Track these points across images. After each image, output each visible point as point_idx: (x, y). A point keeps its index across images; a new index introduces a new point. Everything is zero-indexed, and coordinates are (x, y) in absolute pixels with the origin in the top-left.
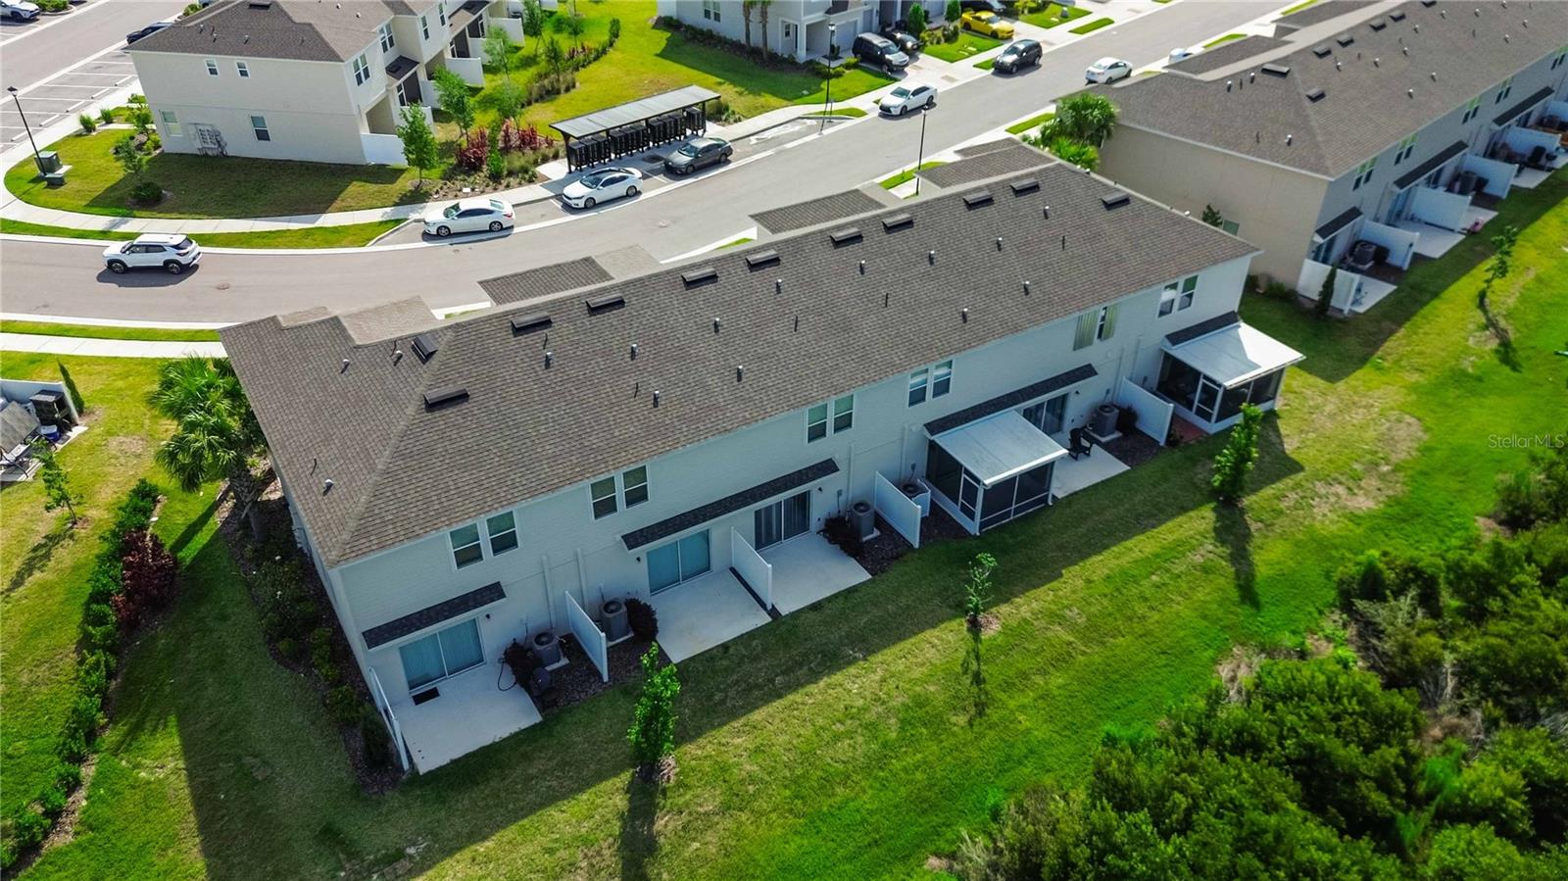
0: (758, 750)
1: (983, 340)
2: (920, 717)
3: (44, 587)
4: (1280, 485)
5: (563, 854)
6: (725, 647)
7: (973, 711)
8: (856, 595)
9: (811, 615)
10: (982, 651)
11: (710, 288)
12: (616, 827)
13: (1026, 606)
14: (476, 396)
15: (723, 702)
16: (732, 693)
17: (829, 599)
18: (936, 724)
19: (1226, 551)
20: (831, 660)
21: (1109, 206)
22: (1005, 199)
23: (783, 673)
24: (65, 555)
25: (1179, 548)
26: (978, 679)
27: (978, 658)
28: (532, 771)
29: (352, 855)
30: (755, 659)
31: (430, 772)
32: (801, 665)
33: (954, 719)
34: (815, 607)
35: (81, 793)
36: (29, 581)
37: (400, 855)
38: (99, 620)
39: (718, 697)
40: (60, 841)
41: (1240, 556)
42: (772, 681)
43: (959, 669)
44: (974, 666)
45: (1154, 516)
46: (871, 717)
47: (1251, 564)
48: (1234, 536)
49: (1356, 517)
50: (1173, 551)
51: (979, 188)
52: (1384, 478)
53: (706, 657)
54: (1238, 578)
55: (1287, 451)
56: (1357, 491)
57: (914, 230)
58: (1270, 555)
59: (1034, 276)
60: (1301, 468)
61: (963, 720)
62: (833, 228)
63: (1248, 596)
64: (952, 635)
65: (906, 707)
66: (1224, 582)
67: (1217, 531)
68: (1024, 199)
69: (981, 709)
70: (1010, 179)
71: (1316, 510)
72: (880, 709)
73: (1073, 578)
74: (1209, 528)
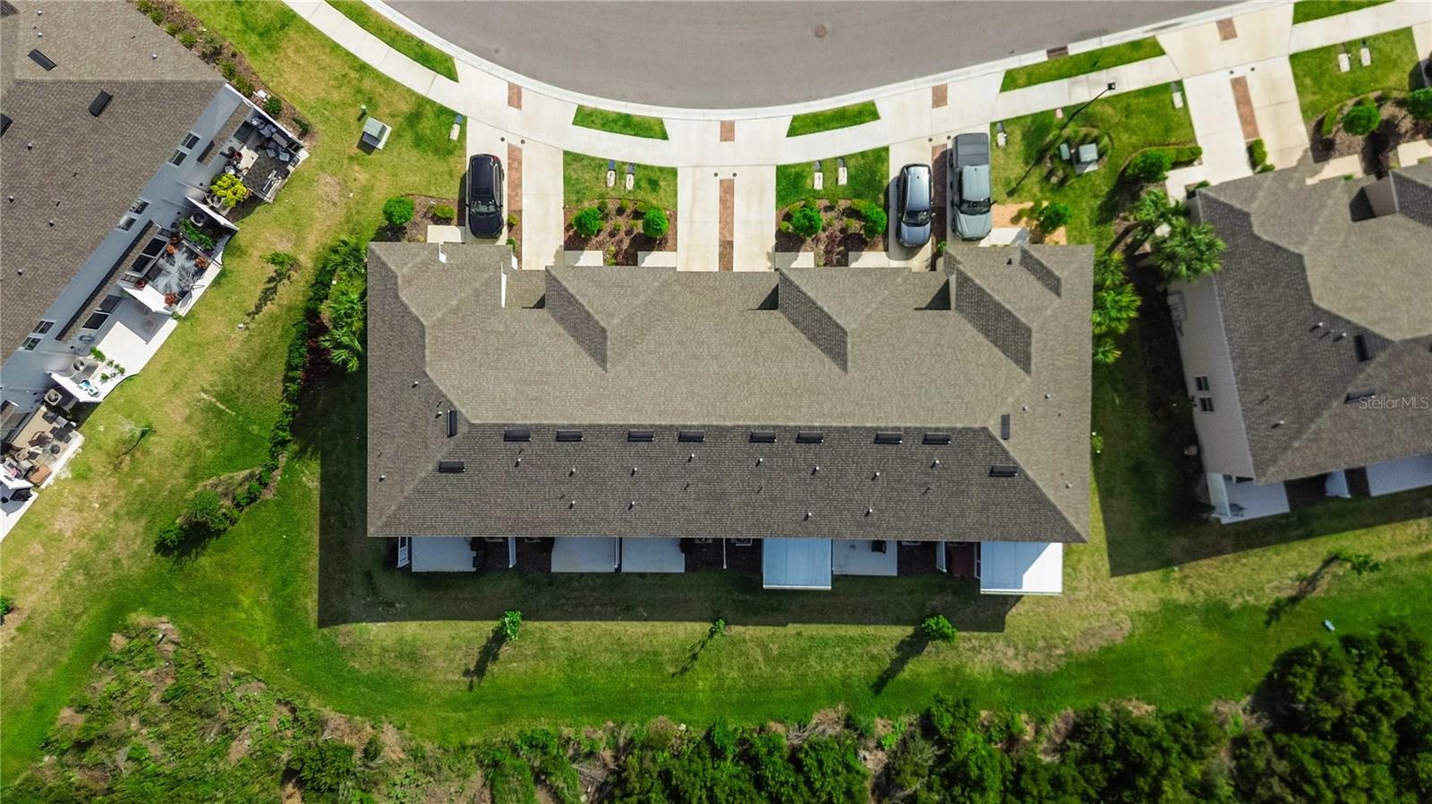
0: (565, 639)
2: (652, 659)
3: (273, 318)
4: (976, 634)
5: (457, 641)
6: (582, 575)
7: (679, 670)
8: (669, 579)
9: (637, 579)
10: (708, 643)
12: (484, 642)
13: (751, 632)
14: (468, 470)
15: (563, 605)
16: (570, 602)
17: (652, 574)
18: (657, 666)
19: (895, 655)
20: (628, 611)
21: (994, 473)
22: (911, 444)
23: (602, 606)
24: (284, 289)
25: (876, 639)
26: (694, 657)
27: (702, 647)
28: (461, 596)
29: (375, 594)
30: (593, 590)
31: (416, 573)
32: (613, 605)
33: (668, 668)
34: (641, 575)
35: (278, 472)
36: (265, 309)
37: (392, 605)
38: (293, 380)
39: (562, 601)
40: (268, 495)
41: (898, 664)
42: (593, 606)
43: (688, 648)
44: (697, 649)
45: (876, 614)
46: (627, 649)
47: (902, 668)
48: (910, 649)
49: (1000, 671)
50: (865, 640)
51: (898, 429)
52: (1049, 656)
53: (569, 577)
54: (885, 672)
55: (1010, 613)
56: (1020, 657)
57: (818, 446)
58: (920, 668)
59: (883, 505)
60: (1002, 631)
61: (672, 670)
62: (758, 427)
63: (879, 686)
64: (700, 628)
65: (648, 653)
66: (875, 670)
67: (903, 642)
68: (927, 448)
69: (685, 670)
70: (930, 429)
71: (980, 656)
72: (635, 648)
73: (792, 629)
74: (900, 639)
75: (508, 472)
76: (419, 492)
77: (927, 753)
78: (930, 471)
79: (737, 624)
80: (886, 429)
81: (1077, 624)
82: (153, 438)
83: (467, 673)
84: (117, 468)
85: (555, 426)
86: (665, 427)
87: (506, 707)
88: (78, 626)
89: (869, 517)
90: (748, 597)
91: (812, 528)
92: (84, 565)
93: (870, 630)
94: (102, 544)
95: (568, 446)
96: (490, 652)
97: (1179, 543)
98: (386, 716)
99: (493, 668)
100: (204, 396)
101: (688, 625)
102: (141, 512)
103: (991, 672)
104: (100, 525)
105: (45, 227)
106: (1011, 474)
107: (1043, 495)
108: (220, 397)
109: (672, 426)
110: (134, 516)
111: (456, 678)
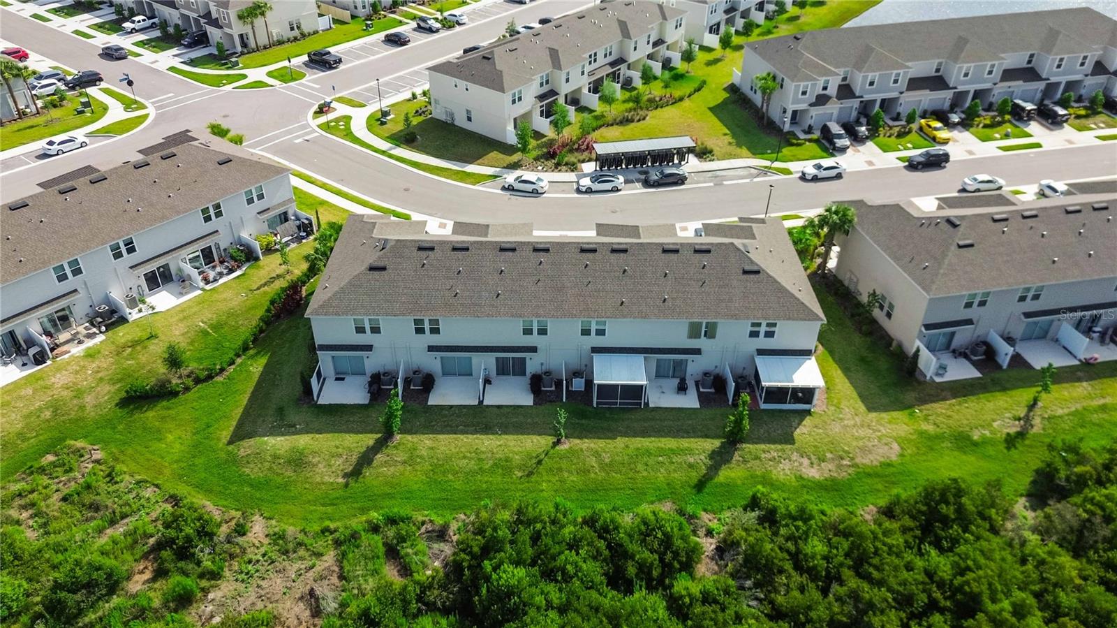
0: (432, 448)
1: (624, 316)
2: (504, 466)
3: (265, 293)
4: (772, 446)
5: (340, 450)
6: (451, 407)
7: (526, 473)
8: (520, 409)
9: (495, 409)
10: (551, 453)
11: (511, 254)
12: (363, 450)
13: (586, 444)
14: (389, 270)
15: (434, 426)
16: (439, 423)
17: (507, 406)
18: (507, 470)
19: (709, 463)
20: (487, 429)
21: (745, 272)
22: (686, 254)
23: (465, 426)
25: (690, 451)
26: (539, 462)
27: (546, 455)
28: (351, 419)
29: (282, 419)
30: (458, 416)
31: (323, 405)
32: (473, 426)
33: (516, 472)
34: (499, 407)
35: (233, 367)
36: (263, 289)
37: (294, 426)
38: (269, 311)
39: (433, 422)
40: (219, 379)
41: (714, 468)
42: (457, 427)
43: (534, 455)
44: (542, 457)
46: (483, 456)
47: (716, 473)
48: (720, 458)
49: (801, 477)
50: (683, 452)
51: (677, 244)
52: (839, 467)
53: (441, 408)
54: (704, 476)
55: (795, 433)
56: (815, 466)
57: (625, 255)
58: (729, 474)
59: (675, 295)
60: (793, 443)
61: (520, 474)
62: (585, 243)
63: (700, 486)
64: (544, 441)
65: (501, 459)
66: (695, 476)
67: (713, 452)
68: (697, 255)
69: (530, 474)
70: (697, 244)
71: (781, 465)
72: (490, 455)
73: (620, 442)
74: (711, 449)
75: (415, 271)
78: (702, 270)
79: (575, 438)
80: (669, 244)
81: (855, 443)
82: (156, 341)
83: (346, 475)
84: (118, 354)
85: (451, 242)
87: (373, 500)
88: (25, 445)
89: (666, 303)
90: (583, 421)
91: (626, 311)
92: (56, 407)
93: (685, 443)
94: (79, 394)
95: (460, 254)
96: (366, 459)
98: (259, 510)
99: (367, 472)
100: (201, 324)
101: (536, 438)
102: (120, 380)
103: (793, 477)
104: (85, 383)
105: (166, 197)
106: (758, 272)
109: (529, 243)
110: (112, 381)
111: (331, 481)
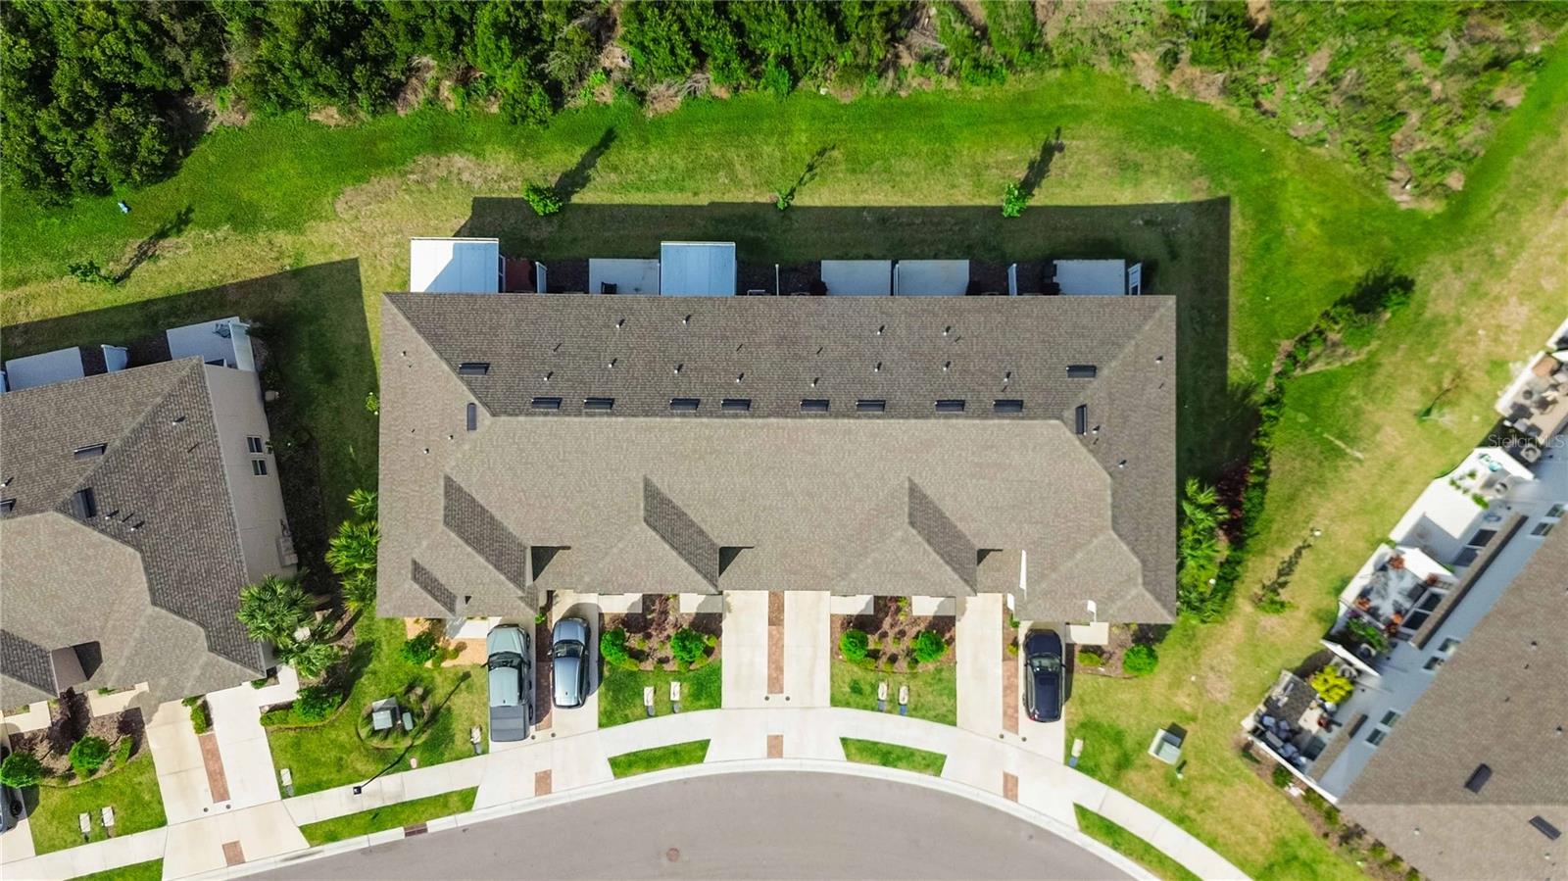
0: (954, 186)
2: (857, 165)
3: (1282, 542)
4: (503, 195)
5: (1074, 182)
6: (936, 257)
7: (827, 155)
8: (839, 253)
9: (874, 254)
10: (795, 183)
12: (1044, 182)
13: (749, 196)
14: (1063, 368)
15: (956, 224)
16: (948, 227)
17: (857, 258)
18: (852, 158)
19: (591, 172)
20: (884, 217)
21: (485, 367)
22: (574, 397)
23: (914, 224)
24: (1270, 574)
25: (612, 190)
26: (811, 168)
27: (802, 179)
28: (1070, 233)
29: (1167, 235)
30: (923, 241)
31: (1119, 258)
32: (901, 225)
33: (840, 156)
34: (868, 257)
35: (1275, 369)
36: (1291, 551)
37: (1147, 223)
38: (1259, 473)
39: (957, 228)
40: (1287, 345)
41: (587, 163)
42: (923, 223)
43: (817, 178)
44: (808, 176)
45: (612, 216)
46: (884, 176)
47: (584, 158)
48: (576, 179)
49: (477, 155)
50: (624, 188)
51: (588, 415)
52: (424, 172)
53: (949, 255)
54: (601, 153)
55: (467, 218)
56: (456, 171)
57: (676, 396)
58: (563, 158)
59: (605, 331)
60: (475, 199)
61: (836, 153)
62: (741, 417)
63: (609, 138)
64: (804, 199)
65: (862, 172)
66: (613, 155)
67: (583, 186)
68: (556, 394)
69: (821, 153)
70: (554, 415)
71: (499, 172)
72: (876, 177)
73: (704, 200)
74: (585, 190)
75: (1019, 367)
76: (1118, 344)
77: (554, 65)
78: (554, 370)
79: (764, 204)
80: (601, 415)
81: (394, 207)
82: (1418, 407)
83: (1061, 148)
84: (1458, 375)
85: (967, 417)
86: (844, 416)
87: (1020, 112)
88: (1500, 198)
89: (619, 319)
90: (752, 234)
91: (683, 308)
92: (1495, 266)
93: (618, 199)
94: (1475, 290)
95: (952, 395)
96: (1038, 171)
97: (286, 295)
98: (1153, 99)
99: (1034, 154)
100: (1359, 455)
101: (818, 203)
102: (1430, 325)
103: (487, 155)
104: (1477, 311)
105: (1541, 641)
106: (466, 366)
107: (432, 344)
108: (1339, 453)
109: (836, 417)
110: (1438, 322)
111: (1074, 142)
